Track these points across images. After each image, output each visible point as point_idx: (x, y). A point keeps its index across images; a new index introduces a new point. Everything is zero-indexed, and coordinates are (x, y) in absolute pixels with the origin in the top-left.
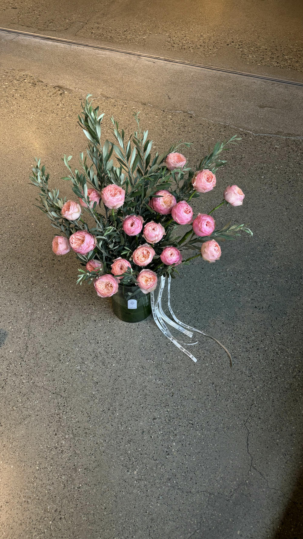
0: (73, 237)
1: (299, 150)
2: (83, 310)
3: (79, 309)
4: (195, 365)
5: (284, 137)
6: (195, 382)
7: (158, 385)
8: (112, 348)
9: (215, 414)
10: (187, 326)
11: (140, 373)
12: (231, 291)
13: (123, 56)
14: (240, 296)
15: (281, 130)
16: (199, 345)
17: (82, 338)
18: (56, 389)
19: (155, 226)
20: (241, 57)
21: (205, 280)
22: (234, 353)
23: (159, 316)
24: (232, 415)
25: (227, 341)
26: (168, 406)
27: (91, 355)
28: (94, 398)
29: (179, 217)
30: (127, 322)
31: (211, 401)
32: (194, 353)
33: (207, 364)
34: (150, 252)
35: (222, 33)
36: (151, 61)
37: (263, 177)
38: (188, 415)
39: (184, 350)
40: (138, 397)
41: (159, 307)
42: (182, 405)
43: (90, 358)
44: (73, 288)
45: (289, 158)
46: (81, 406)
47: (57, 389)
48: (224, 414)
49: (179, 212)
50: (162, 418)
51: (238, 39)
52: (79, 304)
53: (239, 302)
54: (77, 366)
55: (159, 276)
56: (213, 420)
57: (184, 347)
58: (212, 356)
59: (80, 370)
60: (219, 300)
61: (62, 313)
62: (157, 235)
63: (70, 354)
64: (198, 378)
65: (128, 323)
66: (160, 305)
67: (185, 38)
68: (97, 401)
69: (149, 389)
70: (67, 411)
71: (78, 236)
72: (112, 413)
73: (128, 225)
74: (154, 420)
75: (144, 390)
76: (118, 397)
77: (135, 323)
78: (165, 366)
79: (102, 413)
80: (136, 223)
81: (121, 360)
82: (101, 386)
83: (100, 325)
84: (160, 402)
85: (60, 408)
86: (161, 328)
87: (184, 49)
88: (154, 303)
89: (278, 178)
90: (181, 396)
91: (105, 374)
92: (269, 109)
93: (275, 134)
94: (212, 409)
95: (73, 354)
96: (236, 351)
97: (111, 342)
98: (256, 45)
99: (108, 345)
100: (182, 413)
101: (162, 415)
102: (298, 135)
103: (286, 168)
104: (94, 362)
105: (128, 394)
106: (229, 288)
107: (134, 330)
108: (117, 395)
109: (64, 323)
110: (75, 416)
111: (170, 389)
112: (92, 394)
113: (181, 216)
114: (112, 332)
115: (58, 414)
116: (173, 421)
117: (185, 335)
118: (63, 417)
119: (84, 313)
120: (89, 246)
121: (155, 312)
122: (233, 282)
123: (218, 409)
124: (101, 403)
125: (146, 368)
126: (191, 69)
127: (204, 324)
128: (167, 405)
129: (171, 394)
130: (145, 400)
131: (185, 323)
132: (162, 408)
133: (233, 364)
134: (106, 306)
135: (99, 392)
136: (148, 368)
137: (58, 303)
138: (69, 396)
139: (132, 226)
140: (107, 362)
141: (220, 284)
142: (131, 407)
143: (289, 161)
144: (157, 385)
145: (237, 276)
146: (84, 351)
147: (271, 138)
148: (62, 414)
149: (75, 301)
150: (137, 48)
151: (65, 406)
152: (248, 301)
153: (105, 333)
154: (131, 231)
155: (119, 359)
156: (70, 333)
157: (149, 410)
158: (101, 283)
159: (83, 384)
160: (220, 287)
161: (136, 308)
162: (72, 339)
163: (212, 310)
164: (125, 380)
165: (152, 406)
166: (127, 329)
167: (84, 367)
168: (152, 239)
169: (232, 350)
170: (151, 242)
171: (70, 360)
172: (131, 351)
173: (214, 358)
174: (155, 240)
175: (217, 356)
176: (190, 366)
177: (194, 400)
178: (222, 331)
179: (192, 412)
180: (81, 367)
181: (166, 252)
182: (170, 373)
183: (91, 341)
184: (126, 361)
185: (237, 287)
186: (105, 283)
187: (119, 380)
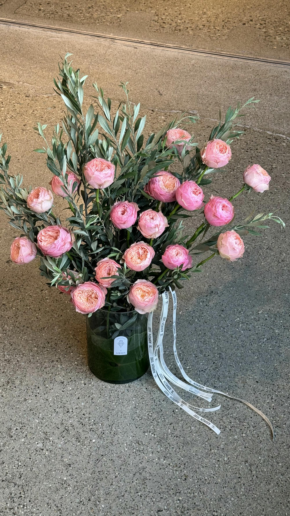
0: (43, 234)
2: (44, 369)
3: (37, 368)
4: (217, 438)
6: (218, 461)
7: (163, 465)
8: (89, 418)
9: (252, 503)
10: (203, 386)
11: (135, 450)
12: (267, 340)
13: (89, 39)
14: (280, 346)
16: (223, 411)
17: (43, 406)
18: (6, 475)
19: (154, 215)
20: (265, 40)
21: (228, 326)
22: (275, 420)
23: (160, 371)
24: (278, 503)
25: (265, 405)
26: (180, 493)
27: (59, 428)
28: (65, 485)
29: (186, 199)
30: (111, 383)
31: (244, 485)
32: (215, 422)
33: (236, 437)
34: (149, 251)
35: (234, 9)
36: (131, 46)
38: (210, 505)
39: (201, 418)
40: (133, 482)
41: (159, 357)
42: (200, 491)
43: (57, 432)
44: (27, 340)
46: (46, 496)
47: (8, 474)
48: (266, 501)
49: (186, 193)
50: (172, 510)
51: (259, 17)
52: (37, 361)
53: (279, 354)
54: (38, 444)
55: (161, 292)
56: (248, 510)
57: (200, 415)
58: (243, 426)
59: (42, 448)
60: (250, 351)
61: (11, 374)
62: (157, 226)
63: (26, 427)
64: (224, 455)
65: (113, 385)
66: (162, 353)
67: (180, 16)
68: (70, 489)
69: (150, 471)
70: (25, 504)
71: (49, 231)
72: (95, 505)
73: (118, 213)
74: (159, 513)
75: (142, 473)
76: (102, 483)
77: (124, 385)
78: (171, 440)
79: (78, 505)
80: (128, 210)
81: (105, 434)
82: (76, 469)
83: (71, 388)
84: (166, 488)
85: (13, 500)
86: (163, 389)
87: (180, 30)
88: (152, 344)
90: (198, 479)
91: (80, 452)
94: (246, 496)
95: (31, 428)
96: (278, 419)
97: (88, 410)
98: (287, 24)
99: (84, 415)
100: (201, 502)
101: (171, 505)
104: (63, 438)
105: (117, 478)
106: (263, 336)
107: (122, 393)
108: (101, 480)
109: (15, 387)
110: (38, 510)
111: (181, 470)
112: (63, 480)
113: (188, 197)
114: (89, 396)
115: (11, 509)
116: (188, 513)
117: (201, 399)
118: (19, 512)
119: (45, 373)
120: (65, 243)
121: (153, 363)
122: (269, 328)
123: (255, 496)
124: (77, 491)
125: (143, 444)
126: (190, 56)
127: (229, 384)
128: (178, 492)
129: (183, 478)
130: (143, 486)
131: (200, 383)
132: (171, 496)
133: (275, 436)
134: (78, 363)
135: (72, 477)
136: (147, 444)
137: (5, 360)
138: (27, 484)
139: (123, 214)
140: (83, 437)
141: (250, 330)
142: (123, 496)
144: (161, 466)
145: (275, 320)
146: (47, 423)
148: (18, 508)
149: (31, 357)
150: (109, 30)
151: (21, 497)
153: (79, 398)
154: (122, 221)
155: (101, 432)
156: (25, 400)
157: (151, 499)
158: (81, 292)
159: (47, 467)
160: (250, 334)
161: (126, 354)
162: (28, 407)
163: (239, 364)
164: (112, 460)
165: (155, 495)
166: (112, 393)
167: (48, 444)
168: (151, 231)
169: (273, 417)
170: (149, 237)
171: (26, 436)
172: (119, 421)
173: (246, 429)
174: (155, 234)
175: (250, 426)
176: (210, 440)
177: (219, 484)
178: (256, 392)
179: (217, 500)
180: (43, 445)
181: (170, 251)
182: (180, 449)
183: (57, 410)
184: (112, 436)
185: (276, 335)
186: (86, 294)
187: (102, 460)
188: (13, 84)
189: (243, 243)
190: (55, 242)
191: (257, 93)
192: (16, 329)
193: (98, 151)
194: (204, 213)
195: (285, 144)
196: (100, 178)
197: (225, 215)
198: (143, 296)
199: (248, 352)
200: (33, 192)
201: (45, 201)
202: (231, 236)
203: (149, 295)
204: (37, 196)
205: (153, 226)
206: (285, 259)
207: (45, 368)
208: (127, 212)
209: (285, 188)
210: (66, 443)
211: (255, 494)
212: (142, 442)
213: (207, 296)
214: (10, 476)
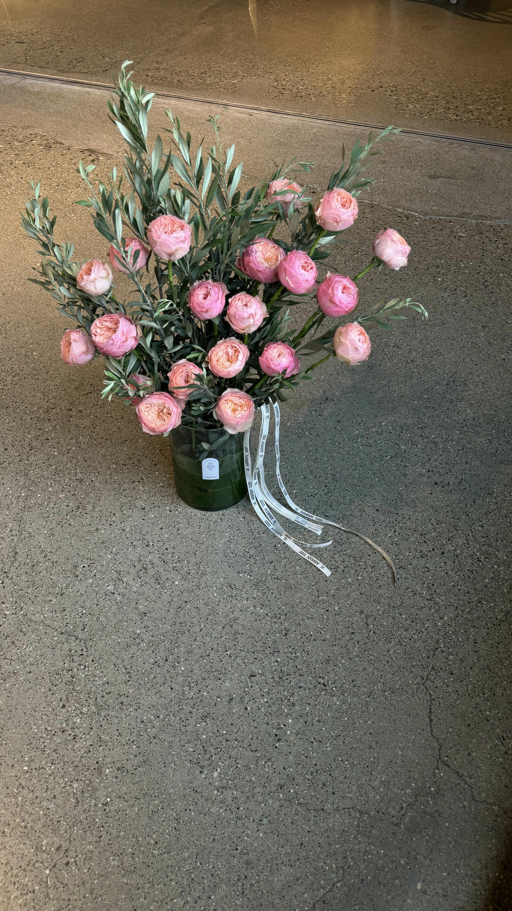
0: (98, 325)
1: (500, 239)
2: (122, 491)
3: (114, 489)
4: (327, 581)
5: (474, 221)
6: (327, 611)
7: (260, 615)
8: (173, 553)
9: (367, 667)
10: (312, 515)
11: (226, 596)
12: (391, 458)
13: (199, 106)
14: (406, 466)
15: (467, 210)
16: (335, 547)
17: (118, 538)
18: (66, 626)
19: (248, 300)
20: (396, 107)
21: (344, 441)
22: (398, 560)
23: (261, 497)
24: (399, 667)
25: (386, 539)
26: (278, 652)
27: (135, 567)
28: (138, 640)
29: (291, 277)
30: (202, 510)
31: (358, 642)
32: (325, 561)
33: (350, 580)
34: (241, 351)
35: (362, 75)
36: (245, 114)
37: (439, 279)
38: (315, 669)
39: (308, 555)
40: (221, 637)
41: (259, 478)
42: (304, 651)
43: (132, 571)
44: (104, 456)
45: (483, 250)
46: (114, 655)
47: (69, 625)
48: (385, 665)
49: (292, 267)
50: (267, 674)
51: (390, 83)
52: (115, 482)
53: (405, 475)
54: (108, 586)
55: (258, 404)
56: (363, 677)
57: (307, 552)
58: (359, 566)
59: (113, 592)
60: (370, 472)
61: (82, 497)
62: (252, 316)
63: (96, 564)
64: (334, 604)
65: (204, 512)
66: (262, 477)
67: (302, 82)
68: (143, 645)
69: (242, 623)
70: (87, 664)
71: (106, 321)
72: (173, 667)
73: (198, 296)
74: (252, 678)
75: (234, 626)
76: (183, 638)
77: (217, 513)
78: (271, 583)
79: (153, 666)
80: (212, 292)
81: (191, 574)
82: (153, 619)
83: (153, 516)
85: (73, 659)
86: (263, 519)
87: (301, 96)
88: (250, 467)
89: (466, 281)
90: (302, 634)
91: (160, 598)
92: (447, 179)
93: (457, 216)
94: (360, 658)
95: (101, 565)
96: (402, 557)
97: (172, 544)
98: (421, 91)
99: (167, 549)
100: (305, 665)
101: (267, 668)
102: (497, 218)
103: (479, 266)
104: (140, 579)
105: (202, 632)
106: (386, 454)
107: (214, 523)
108: (182, 634)
109: (86, 513)
110: (102, 672)
112: (135, 633)
113: (294, 273)
114: (175, 526)
115: (69, 670)
116: (287, 679)
117: (309, 531)
118: (78, 675)
119: (123, 496)
120: (127, 338)
121: (251, 488)
122: (394, 444)
123: (372, 657)
124: (152, 648)
125: (237, 588)
126: (312, 124)
127: (344, 513)
128: (276, 652)
129: (284, 633)
130: (234, 642)
131: (308, 512)
132: (267, 657)
133: (398, 579)
134: (164, 484)
135: (147, 630)
136: (241, 588)
137: (77, 480)
138: (91, 638)
139: (205, 298)
140: (164, 578)
141: (370, 446)
142: (208, 655)
143: (483, 256)
144: (256, 617)
145: (401, 434)
146: (121, 560)
147: (451, 222)
148: (77, 669)
149: (108, 476)
151: (83, 655)
152: (421, 473)
153: (162, 529)
154: (203, 308)
155: (187, 572)
156: (97, 529)
157: (243, 660)
158: (149, 406)
159: (118, 616)
160: (371, 451)
161: (218, 478)
162: (100, 539)
163: (356, 488)
164: (197, 608)
165: (247, 654)
166: (202, 522)
167: (121, 586)
168: (243, 322)
169: (396, 555)
170: (241, 332)
171: (95, 576)
172: (209, 558)
173: (363, 569)
174: (249, 326)
175: (367, 566)
176: (318, 583)
177: (327, 642)
178: (375, 523)
179: (324, 663)
180: (115, 587)
181: (269, 351)
182: (280, 595)
183: (135, 543)
184: (199, 576)
185: (401, 452)
186: (156, 409)
187: (186, 608)
188: (112, 155)
189: (368, 340)
190: (113, 337)
191: (386, 165)
192: (93, 441)
193: (170, 206)
194: (316, 298)
195: (417, 223)
196: (168, 243)
197: (346, 301)
198: (234, 410)
199: (367, 472)
200: (84, 266)
201: (98, 279)
202: (354, 331)
203: (242, 409)
204: (89, 272)
205: (246, 315)
206: (415, 359)
207: (124, 490)
208: (211, 295)
209: (417, 274)
210: (143, 585)
211: (372, 655)
212: (235, 585)
213: (320, 404)
214: (72, 627)
